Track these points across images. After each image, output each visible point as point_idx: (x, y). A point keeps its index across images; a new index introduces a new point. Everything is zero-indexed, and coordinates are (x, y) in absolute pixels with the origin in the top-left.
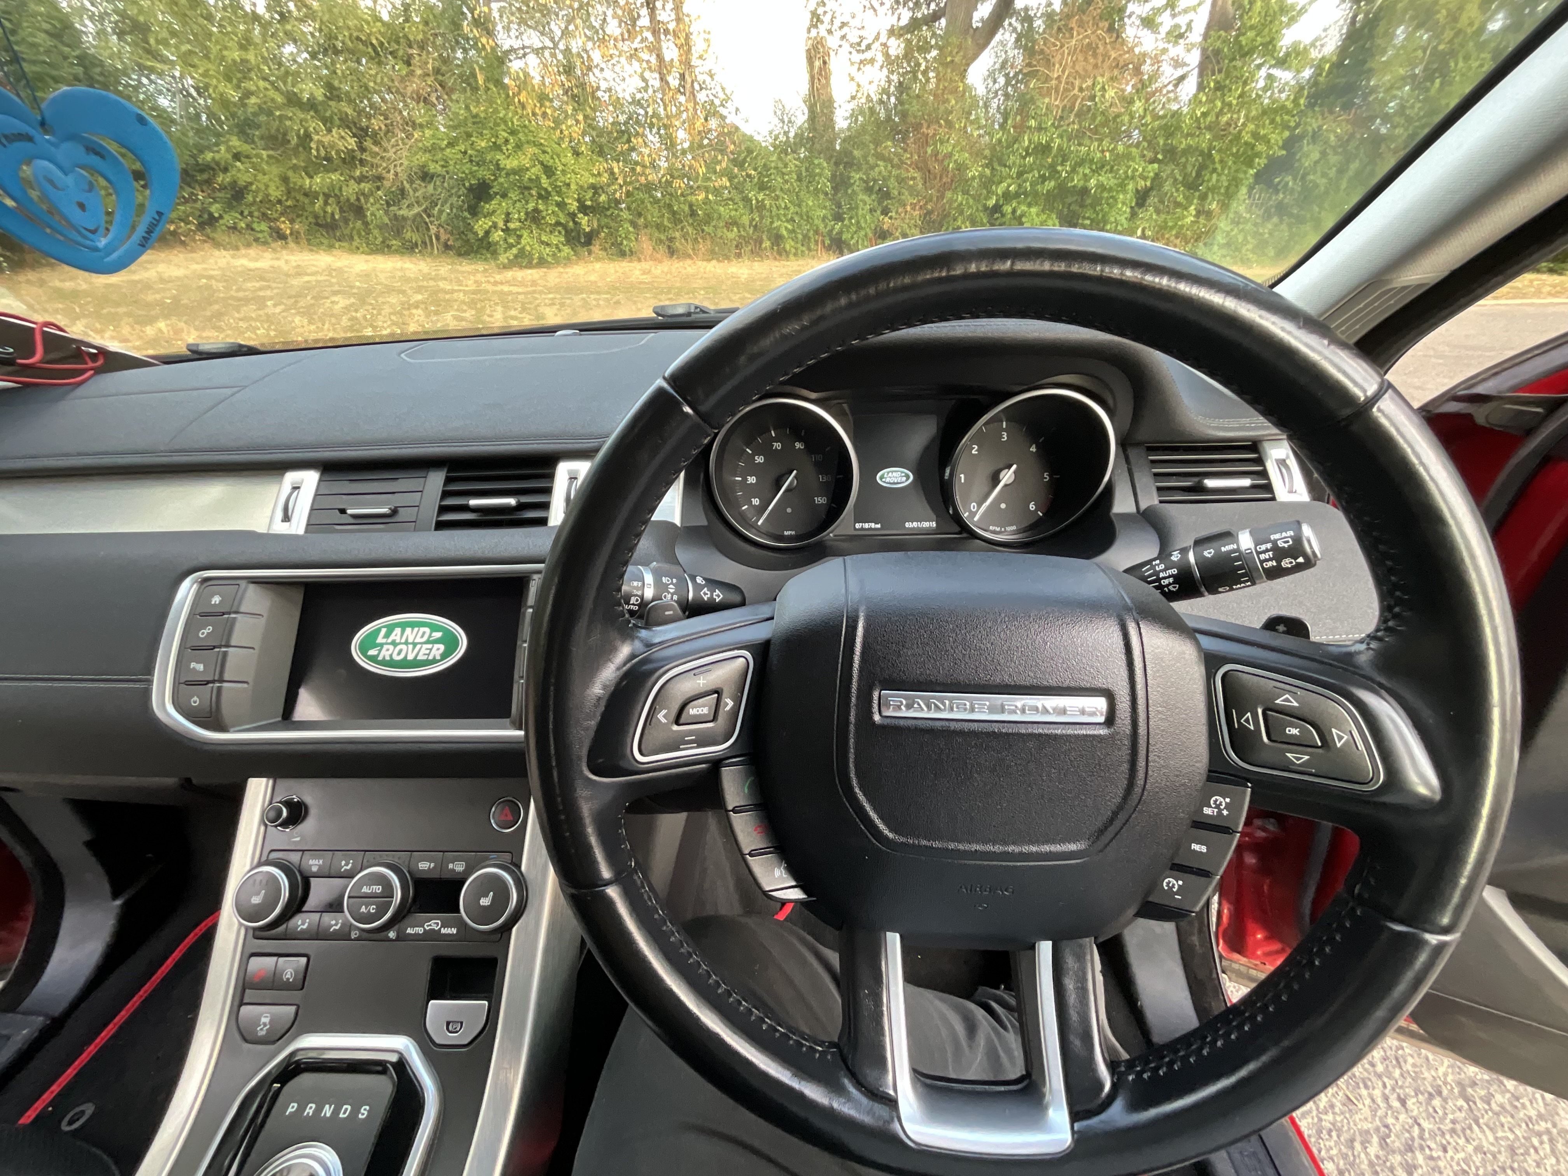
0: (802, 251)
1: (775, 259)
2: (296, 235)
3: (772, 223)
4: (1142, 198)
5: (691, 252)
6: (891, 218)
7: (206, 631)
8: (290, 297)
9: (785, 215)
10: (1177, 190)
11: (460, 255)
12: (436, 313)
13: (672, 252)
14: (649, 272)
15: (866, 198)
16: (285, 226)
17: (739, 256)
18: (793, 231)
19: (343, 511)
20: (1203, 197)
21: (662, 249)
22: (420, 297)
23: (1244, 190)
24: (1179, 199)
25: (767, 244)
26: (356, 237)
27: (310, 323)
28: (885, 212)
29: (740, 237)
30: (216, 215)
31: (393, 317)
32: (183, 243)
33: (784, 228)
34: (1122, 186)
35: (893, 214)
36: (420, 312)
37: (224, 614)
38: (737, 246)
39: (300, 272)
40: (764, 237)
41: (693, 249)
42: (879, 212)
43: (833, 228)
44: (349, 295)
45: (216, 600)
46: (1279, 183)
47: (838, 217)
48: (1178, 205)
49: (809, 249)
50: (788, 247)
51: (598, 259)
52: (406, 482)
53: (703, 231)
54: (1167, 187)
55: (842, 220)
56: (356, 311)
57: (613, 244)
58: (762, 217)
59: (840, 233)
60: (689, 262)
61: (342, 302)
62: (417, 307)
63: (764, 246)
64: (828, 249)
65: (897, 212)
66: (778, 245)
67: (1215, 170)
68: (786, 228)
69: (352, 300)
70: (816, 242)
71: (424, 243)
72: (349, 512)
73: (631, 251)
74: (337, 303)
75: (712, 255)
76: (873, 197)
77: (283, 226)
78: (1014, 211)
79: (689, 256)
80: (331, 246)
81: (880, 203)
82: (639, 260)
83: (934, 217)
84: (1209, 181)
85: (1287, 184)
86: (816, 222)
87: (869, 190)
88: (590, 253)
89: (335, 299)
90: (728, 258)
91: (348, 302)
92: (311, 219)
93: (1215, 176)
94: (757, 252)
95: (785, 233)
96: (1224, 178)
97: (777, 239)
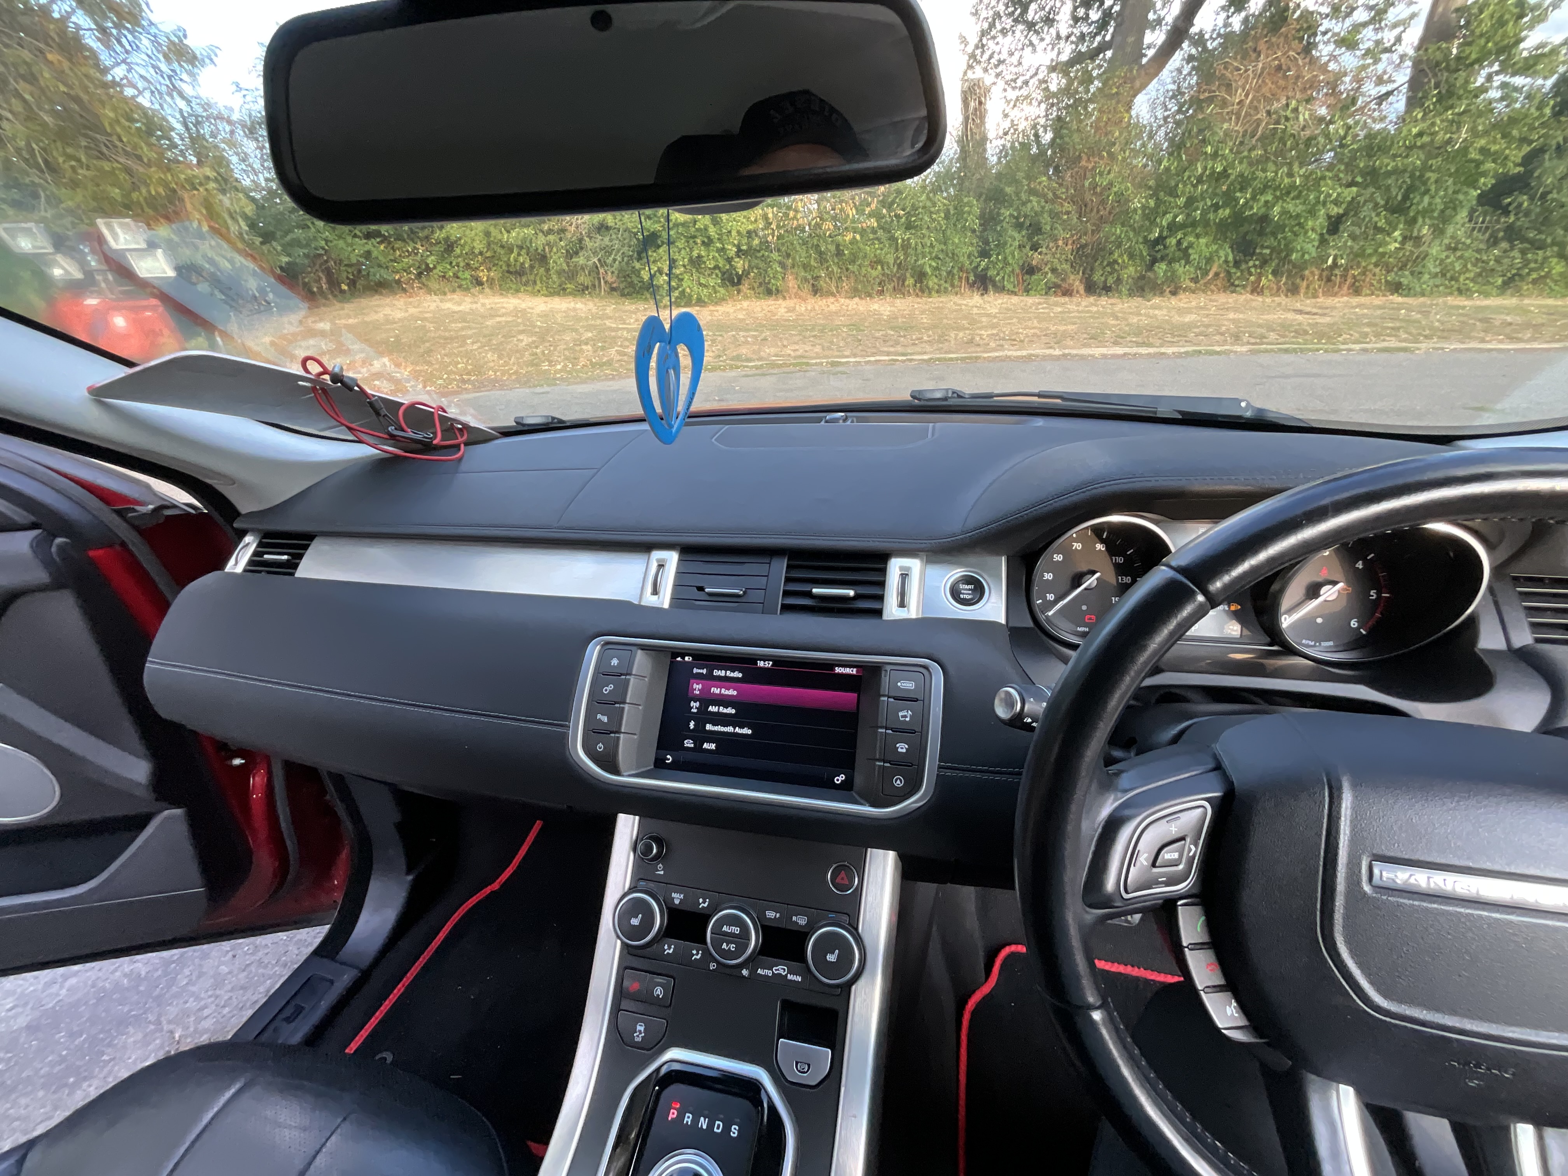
0: (945, 288)
1: (917, 295)
2: (491, 281)
3: (916, 261)
4: (1334, 225)
5: (834, 290)
6: (1040, 253)
7: (608, 689)
8: (485, 336)
9: (930, 253)
10: (1378, 215)
11: (623, 295)
12: (603, 348)
13: (816, 291)
14: (794, 309)
15: (1016, 235)
16: (483, 275)
17: (881, 293)
18: (937, 268)
19: (701, 589)
20: (1412, 222)
21: (807, 287)
22: (590, 335)
23: (1462, 215)
24: (1379, 224)
25: (910, 281)
26: (538, 282)
27: (500, 357)
28: (1035, 248)
29: (883, 275)
30: (431, 266)
31: (567, 353)
32: (404, 290)
33: (927, 264)
34: (1312, 212)
35: (1044, 250)
36: (589, 347)
37: (622, 675)
38: (880, 284)
39: (493, 313)
40: (908, 275)
41: (837, 287)
42: (1028, 248)
43: (979, 265)
44: (531, 333)
45: (615, 662)
46: (1510, 204)
47: (984, 254)
48: (1378, 230)
49: (953, 286)
50: (931, 284)
51: (746, 297)
52: (753, 567)
53: (847, 269)
54: (1366, 211)
55: (989, 257)
56: (537, 347)
57: (761, 284)
58: (906, 255)
59: (986, 269)
60: (832, 299)
61: (526, 340)
62: (586, 344)
63: (907, 283)
64: (972, 286)
65: (1047, 247)
66: (921, 282)
67: (1427, 191)
68: (930, 266)
69: (534, 339)
70: (960, 278)
71: (594, 286)
72: (707, 590)
73: (777, 290)
74: (522, 341)
75: (855, 293)
76: (1024, 233)
77: (481, 274)
78: (1179, 243)
79: (833, 294)
80: (517, 291)
81: (1030, 238)
82: (784, 298)
83: (1088, 250)
84: (1418, 204)
85: (1520, 205)
86: (961, 259)
87: (1019, 226)
88: (739, 292)
89: (521, 337)
90: (870, 295)
91: (530, 340)
92: (505, 268)
93: (1426, 199)
94: (900, 290)
95: (928, 270)
96: (1438, 200)
97: (921, 276)
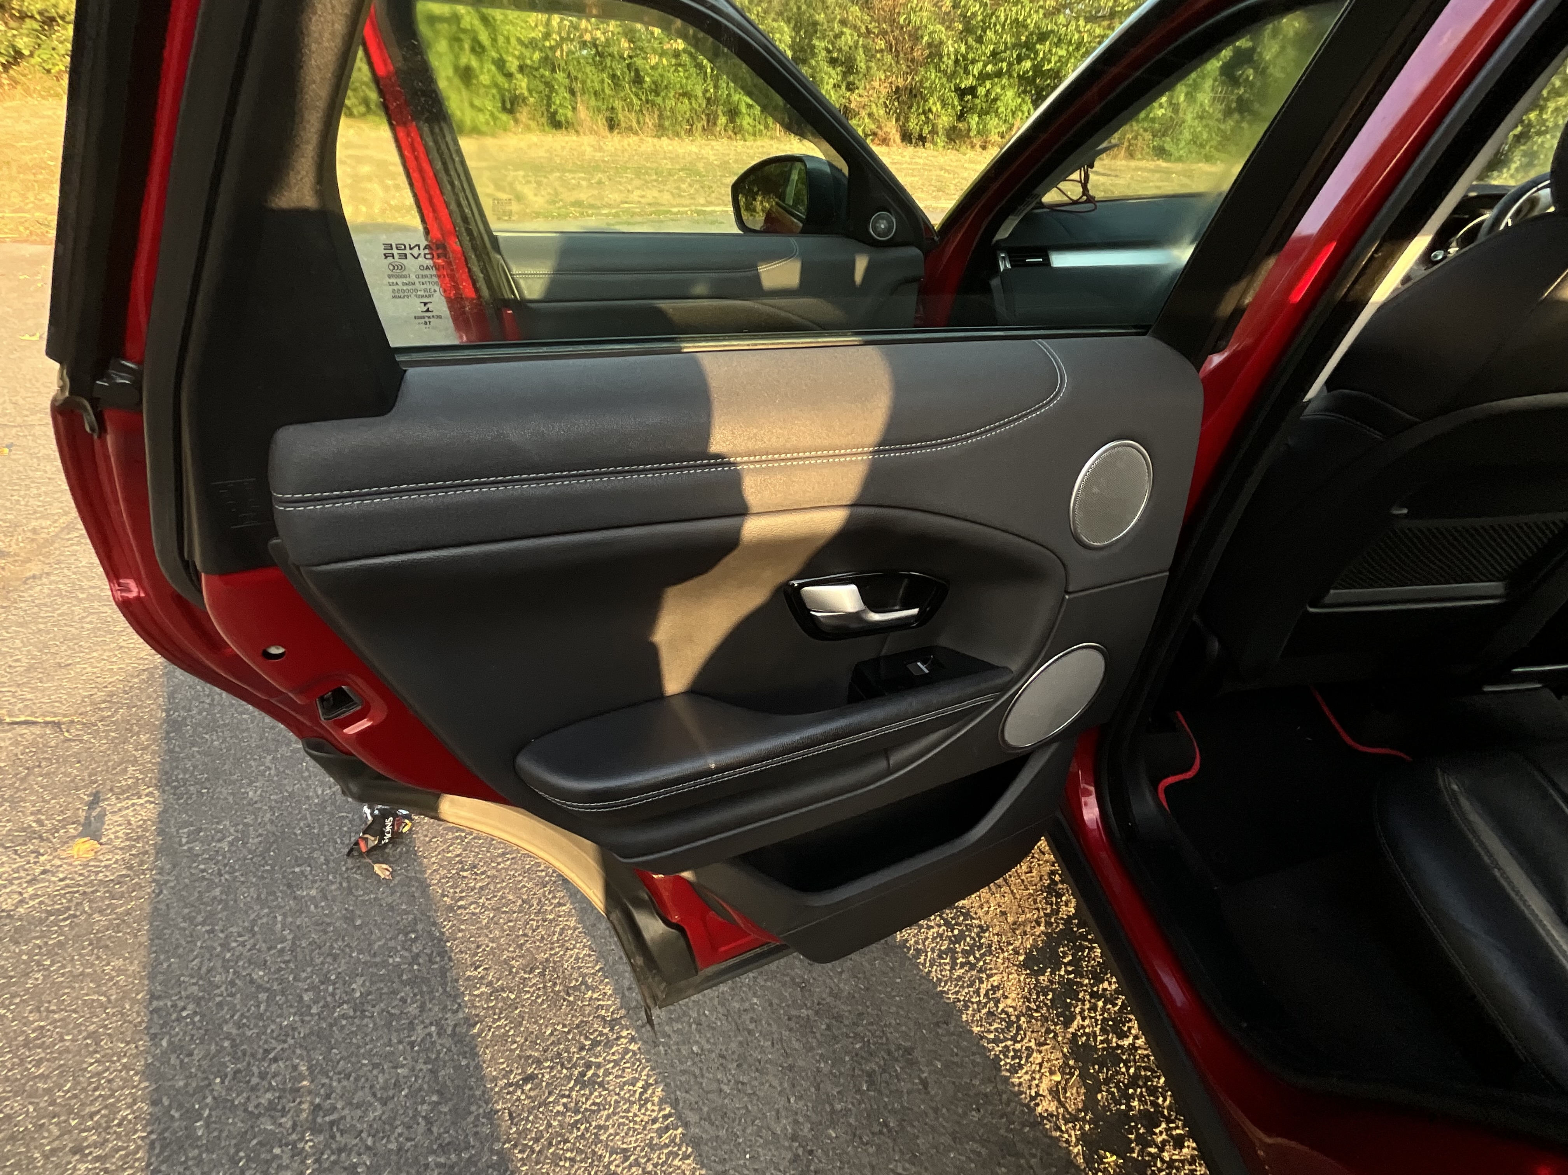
0: (761, 131)
1: (730, 138)
5: (635, 125)
6: (858, 95)
13: (613, 125)
14: (601, 149)
17: (689, 132)
21: (601, 121)
25: (722, 120)
28: (851, 88)
29: (691, 110)
33: (741, 100)
35: (862, 91)
38: (688, 121)
40: (719, 112)
41: (638, 122)
42: (843, 88)
46: (1241, 76)
49: (768, 129)
50: (745, 123)
51: (528, 128)
53: (649, 101)
57: (545, 114)
58: (717, 88)
60: (634, 137)
63: (719, 122)
64: (787, 128)
65: (864, 89)
66: (734, 122)
68: (744, 102)
73: (570, 123)
75: (661, 130)
76: (839, 70)
78: (988, 93)
79: (630, 129)
81: (844, 77)
82: (577, 132)
85: (1248, 77)
87: (833, 62)
90: (677, 135)
94: (709, 129)
95: (742, 108)
97: (733, 114)
